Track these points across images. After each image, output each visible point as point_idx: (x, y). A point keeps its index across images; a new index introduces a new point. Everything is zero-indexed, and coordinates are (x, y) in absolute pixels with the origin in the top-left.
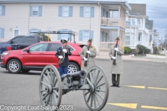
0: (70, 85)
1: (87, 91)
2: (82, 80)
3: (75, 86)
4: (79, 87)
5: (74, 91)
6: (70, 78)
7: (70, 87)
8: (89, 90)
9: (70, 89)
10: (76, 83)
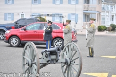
0: (48, 59)
1: (64, 64)
2: (58, 55)
3: (52, 60)
4: (56, 61)
5: (53, 64)
6: (48, 53)
7: (48, 61)
8: (65, 63)
9: (48, 63)
10: (53, 57)
